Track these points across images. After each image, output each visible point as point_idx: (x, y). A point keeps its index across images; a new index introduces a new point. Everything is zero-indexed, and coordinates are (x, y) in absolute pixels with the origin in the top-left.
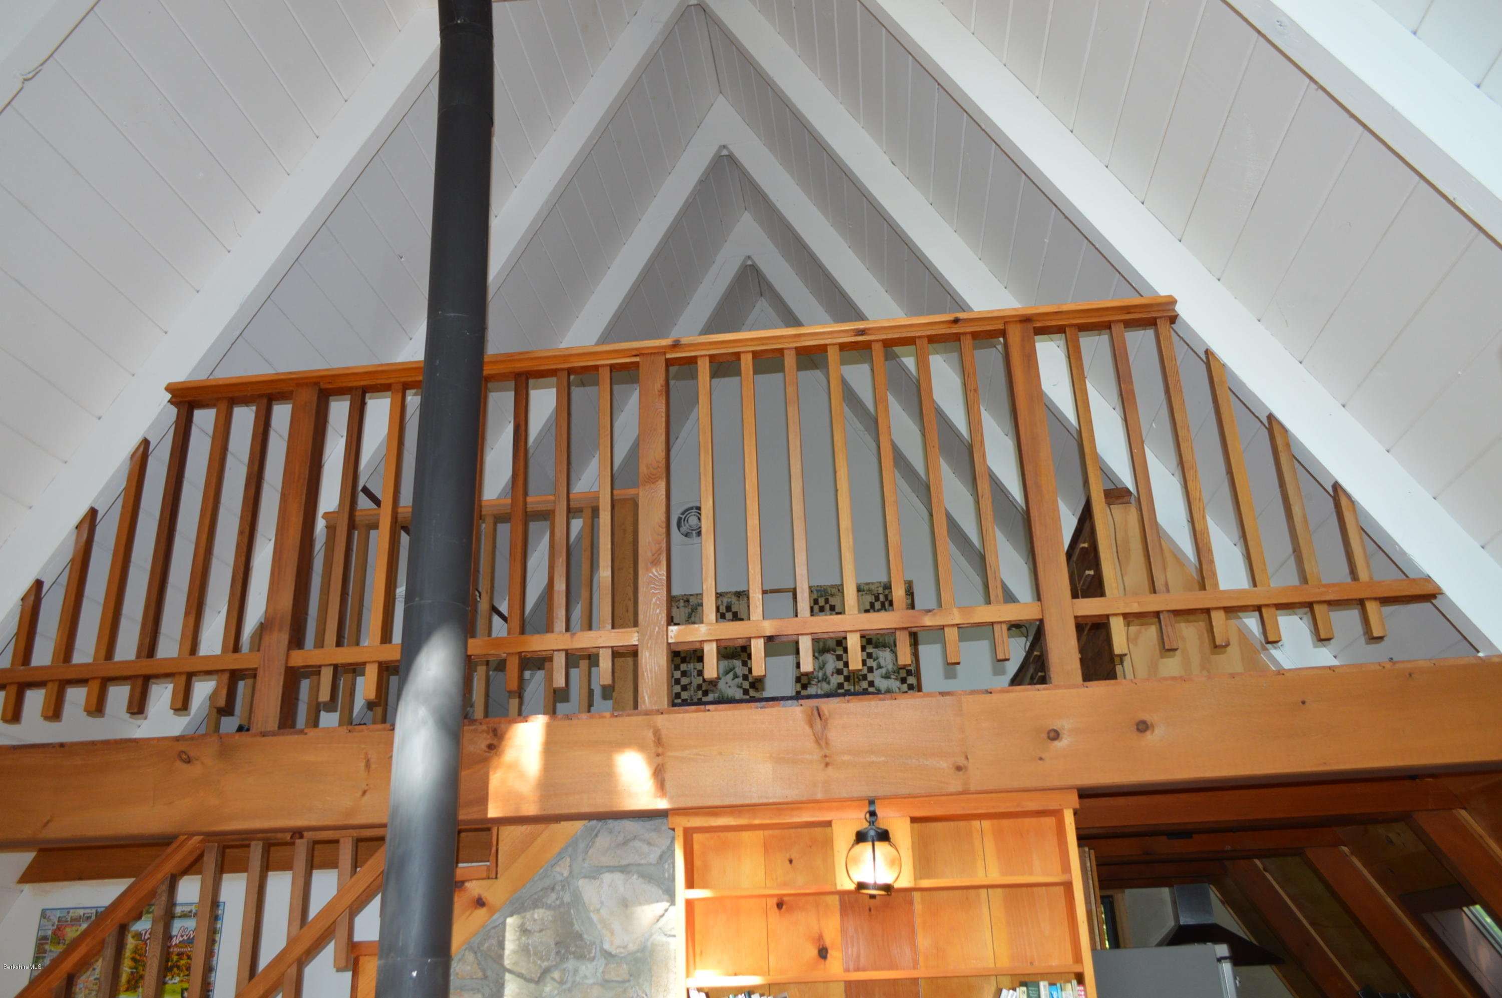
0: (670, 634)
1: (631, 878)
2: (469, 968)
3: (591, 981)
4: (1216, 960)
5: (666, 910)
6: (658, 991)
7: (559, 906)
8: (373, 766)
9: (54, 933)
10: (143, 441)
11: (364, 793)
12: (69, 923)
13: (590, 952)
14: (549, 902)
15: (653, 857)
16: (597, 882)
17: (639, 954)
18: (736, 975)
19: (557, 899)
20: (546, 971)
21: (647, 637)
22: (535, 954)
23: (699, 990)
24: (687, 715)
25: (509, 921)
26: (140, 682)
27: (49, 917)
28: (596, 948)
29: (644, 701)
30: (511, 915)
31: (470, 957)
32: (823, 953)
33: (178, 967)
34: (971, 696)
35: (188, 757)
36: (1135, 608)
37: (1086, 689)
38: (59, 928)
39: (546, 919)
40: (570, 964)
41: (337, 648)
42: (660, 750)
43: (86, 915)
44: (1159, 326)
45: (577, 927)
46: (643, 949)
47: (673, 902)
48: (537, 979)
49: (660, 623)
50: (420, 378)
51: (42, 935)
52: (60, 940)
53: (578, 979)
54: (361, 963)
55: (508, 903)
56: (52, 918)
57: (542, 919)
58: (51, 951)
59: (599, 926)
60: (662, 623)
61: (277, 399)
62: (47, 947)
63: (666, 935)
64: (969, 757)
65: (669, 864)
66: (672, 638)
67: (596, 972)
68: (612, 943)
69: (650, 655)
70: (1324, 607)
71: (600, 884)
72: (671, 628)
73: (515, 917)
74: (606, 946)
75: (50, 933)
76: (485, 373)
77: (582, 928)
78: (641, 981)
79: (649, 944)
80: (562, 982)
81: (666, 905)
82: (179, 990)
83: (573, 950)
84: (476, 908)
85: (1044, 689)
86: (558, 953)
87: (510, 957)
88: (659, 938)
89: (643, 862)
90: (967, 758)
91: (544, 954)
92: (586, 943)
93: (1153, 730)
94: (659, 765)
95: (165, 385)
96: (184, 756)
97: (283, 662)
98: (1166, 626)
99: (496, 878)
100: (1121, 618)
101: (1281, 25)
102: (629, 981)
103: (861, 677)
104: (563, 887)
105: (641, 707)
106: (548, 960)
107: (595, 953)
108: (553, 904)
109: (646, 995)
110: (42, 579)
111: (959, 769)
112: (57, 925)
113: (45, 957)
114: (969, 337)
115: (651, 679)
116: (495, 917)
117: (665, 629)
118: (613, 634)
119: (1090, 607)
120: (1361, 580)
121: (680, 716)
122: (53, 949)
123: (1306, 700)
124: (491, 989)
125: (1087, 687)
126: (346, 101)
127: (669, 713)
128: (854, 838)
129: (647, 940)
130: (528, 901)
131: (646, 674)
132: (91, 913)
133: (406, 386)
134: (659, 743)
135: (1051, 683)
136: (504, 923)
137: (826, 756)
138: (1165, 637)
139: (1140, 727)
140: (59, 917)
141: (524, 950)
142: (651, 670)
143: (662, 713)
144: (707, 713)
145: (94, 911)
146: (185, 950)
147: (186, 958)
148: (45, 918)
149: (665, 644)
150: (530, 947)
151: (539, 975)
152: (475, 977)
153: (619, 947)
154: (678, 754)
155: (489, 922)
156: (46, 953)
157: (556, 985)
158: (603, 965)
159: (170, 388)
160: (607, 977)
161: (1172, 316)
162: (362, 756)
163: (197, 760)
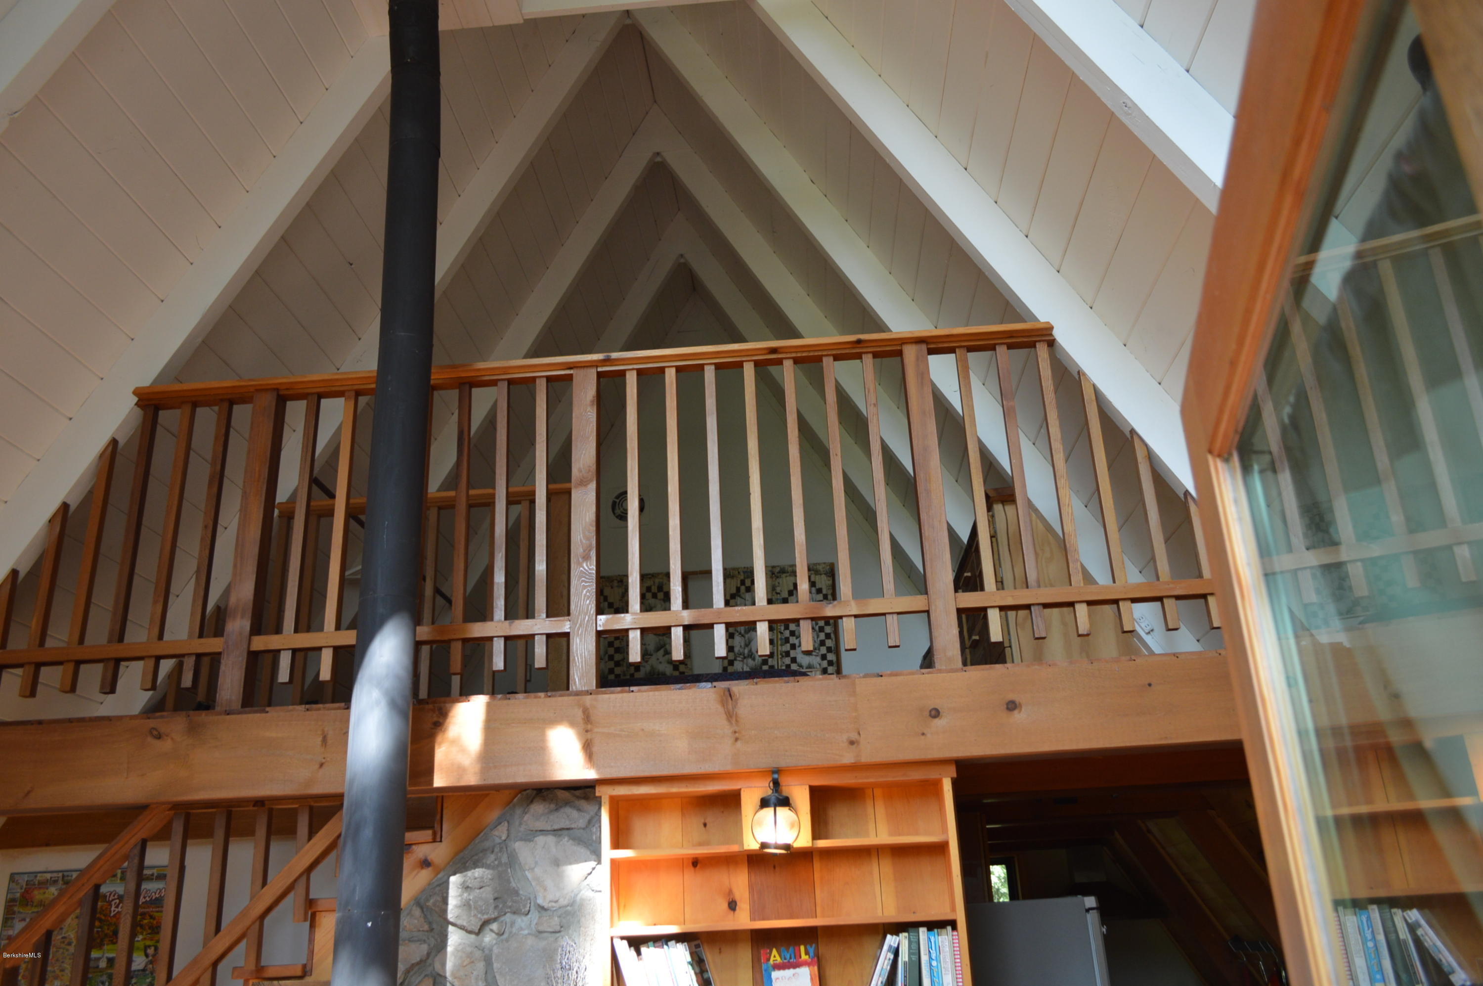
0: (599, 622)
1: (562, 840)
2: (416, 921)
3: (526, 932)
4: (1085, 911)
5: (594, 869)
6: (585, 940)
7: (498, 866)
8: (330, 742)
9: (23, 895)
10: (111, 441)
11: (321, 765)
12: (36, 886)
13: (525, 906)
14: (488, 862)
15: (582, 823)
16: (532, 844)
17: (569, 908)
18: (655, 925)
19: (496, 860)
20: (485, 923)
21: (578, 625)
22: (476, 908)
23: (622, 938)
24: (613, 696)
25: (453, 879)
26: (111, 664)
27: (17, 880)
28: (530, 903)
29: (575, 683)
30: (454, 874)
31: (417, 912)
32: (732, 905)
33: (142, 926)
34: (865, 679)
35: (159, 733)
36: (1010, 602)
37: (965, 673)
38: (27, 891)
39: (485, 877)
40: (508, 918)
41: (296, 634)
42: (589, 727)
43: (53, 879)
44: (1038, 349)
45: (513, 885)
46: (572, 904)
47: (599, 862)
48: (477, 931)
49: (590, 613)
50: (373, 386)
51: (11, 897)
52: (28, 902)
53: (514, 930)
54: (317, 918)
55: (451, 864)
56: (20, 881)
57: (482, 878)
58: (19, 912)
59: (534, 884)
60: (592, 612)
61: (237, 403)
62: (16, 909)
63: (593, 891)
64: (861, 733)
65: (596, 828)
66: (600, 626)
67: (530, 925)
68: (544, 897)
69: (581, 641)
70: (1173, 601)
71: (534, 847)
72: (599, 617)
73: (458, 875)
74: (540, 901)
75: (18, 895)
76: (432, 382)
77: (518, 885)
78: (570, 932)
79: (578, 898)
80: (500, 934)
81: (593, 864)
82: (142, 947)
83: (510, 904)
84: (422, 868)
85: (928, 673)
86: (496, 907)
87: (453, 911)
88: (586, 894)
89: (573, 826)
90: (859, 734)
91: (484, 908)
92: (521, 898)
93: (1021, 710)
94: (587, 740)
95: (132, 389)
96: (155, 733)
97: (245, 646)
98: (1036, 617)
99: (441, 841)
100: (997, 610)
101: (1126, 106)
102: (559, 932)
103: (784, 654)
104: (501, 849)
105: (573, 688)
106: (488, 913)
107: (530, 907)
108: (492, 864)
109: (575, 943)
110: (18, 569)
111: (852, 743)
112: (26, 888)
113: (14, 918)
114: (870, 356)
115: (582, 662)
116: (440, 876)
117: (594, 617)
118: (547, 622)
119: (970, 600)
120: (1205, 577)
121: (606, 696)
122: (21, 910)
123: (1152, 683)
124: (436, 940)
125: (965, 671)
126: (301, 123)
127: (597, 693)
128: (759, 803)
129: (577, 895)
130: (469, 861)
131: (576, 658)
132: (58, 877)
133: (358, 393)
134: (588, 721)
135: (935, 667)
136: (447, 882)
137: (735, 732)
138: (1035, 627)
139: (1010, 706)
140: (27, 881)
141: (466, 905)
142: (581, 655)
143: (591, 694)
144: (632, 694)
145: (60, 875)
146: (147, 910)
147: (149, 918)
148: (13, 882)
149: (595, 631)
150: (471, 902)
151: (479, 927)
152: (421, 929)
153: (550, 901)
154: (605, 730)
155: (434, 880)
156: (15, 915)
157: (494, 935)
158: (537, 918)
159: (136, 392)
160: (541, 928)
161: (1049, 340)
162: (319, 732)
163: (167, 736)
